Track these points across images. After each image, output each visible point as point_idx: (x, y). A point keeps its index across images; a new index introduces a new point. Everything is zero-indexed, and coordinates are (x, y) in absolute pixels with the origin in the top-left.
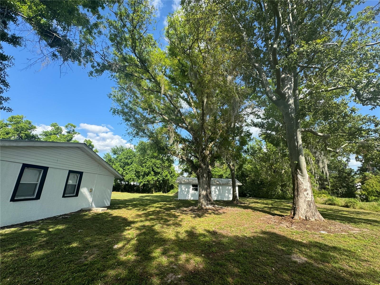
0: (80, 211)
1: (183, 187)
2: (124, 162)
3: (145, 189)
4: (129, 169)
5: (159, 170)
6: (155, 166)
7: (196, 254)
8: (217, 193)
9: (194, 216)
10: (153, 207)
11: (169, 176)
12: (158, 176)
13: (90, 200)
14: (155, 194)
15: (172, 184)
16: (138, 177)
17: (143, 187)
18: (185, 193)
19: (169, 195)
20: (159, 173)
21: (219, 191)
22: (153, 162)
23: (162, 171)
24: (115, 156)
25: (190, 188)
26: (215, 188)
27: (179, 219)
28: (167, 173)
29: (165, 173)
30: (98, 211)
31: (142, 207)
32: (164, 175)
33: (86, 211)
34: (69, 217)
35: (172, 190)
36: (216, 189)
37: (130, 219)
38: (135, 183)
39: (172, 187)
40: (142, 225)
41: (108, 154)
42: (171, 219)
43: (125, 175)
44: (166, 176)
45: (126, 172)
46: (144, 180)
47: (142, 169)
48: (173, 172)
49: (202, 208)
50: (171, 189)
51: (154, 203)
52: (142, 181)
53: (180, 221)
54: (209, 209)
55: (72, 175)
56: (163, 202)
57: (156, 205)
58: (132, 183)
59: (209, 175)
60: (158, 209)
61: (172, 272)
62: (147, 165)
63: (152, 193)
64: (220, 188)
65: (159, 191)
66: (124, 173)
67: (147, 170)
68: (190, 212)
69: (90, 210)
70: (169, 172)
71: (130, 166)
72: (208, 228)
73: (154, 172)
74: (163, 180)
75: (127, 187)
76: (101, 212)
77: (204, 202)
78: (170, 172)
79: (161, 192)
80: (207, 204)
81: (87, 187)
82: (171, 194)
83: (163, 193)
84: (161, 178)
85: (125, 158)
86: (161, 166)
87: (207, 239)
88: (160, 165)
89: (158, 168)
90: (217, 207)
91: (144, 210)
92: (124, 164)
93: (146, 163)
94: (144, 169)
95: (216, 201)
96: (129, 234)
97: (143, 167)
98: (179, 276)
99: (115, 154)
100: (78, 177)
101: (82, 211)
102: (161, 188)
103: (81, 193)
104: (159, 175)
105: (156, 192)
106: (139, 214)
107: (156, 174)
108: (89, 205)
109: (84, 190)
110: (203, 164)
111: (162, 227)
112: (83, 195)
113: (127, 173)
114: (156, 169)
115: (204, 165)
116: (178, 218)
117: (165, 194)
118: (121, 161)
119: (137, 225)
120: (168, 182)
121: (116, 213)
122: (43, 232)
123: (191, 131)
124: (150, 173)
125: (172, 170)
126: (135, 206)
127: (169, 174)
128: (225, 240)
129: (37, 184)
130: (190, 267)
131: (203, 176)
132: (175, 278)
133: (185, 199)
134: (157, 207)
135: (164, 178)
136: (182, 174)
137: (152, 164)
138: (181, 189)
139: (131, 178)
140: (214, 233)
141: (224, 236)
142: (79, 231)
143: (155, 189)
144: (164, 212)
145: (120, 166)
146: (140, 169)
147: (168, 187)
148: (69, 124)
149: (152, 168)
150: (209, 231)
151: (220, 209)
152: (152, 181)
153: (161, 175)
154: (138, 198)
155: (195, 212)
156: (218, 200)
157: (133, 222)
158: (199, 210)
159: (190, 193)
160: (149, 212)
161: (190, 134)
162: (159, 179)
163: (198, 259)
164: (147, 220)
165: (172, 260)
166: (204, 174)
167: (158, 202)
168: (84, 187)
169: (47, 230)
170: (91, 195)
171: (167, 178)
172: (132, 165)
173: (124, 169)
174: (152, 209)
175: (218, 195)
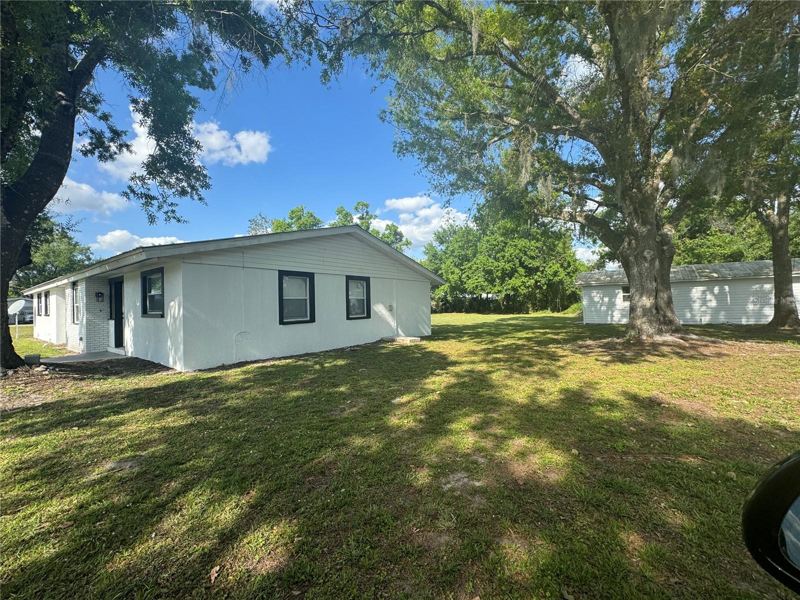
0: (380, 341)
1: (596, 296)
2: (459, 256)
3: (512, 304)
4: (471, 269)
5: (536, 263)
6: (526, 254)
7: (555, 445)
8: (713, 304)
9: (608, 358)
10: (514, 337)
11: (562, 274)
12: (536, 277)
13: (393, 324)
14: (533, 315)
15: (572, 291)
16: (492, 282)
17: (508, 302)
18: (604, 308)
19: (566, 316)
20: (537, 269)
21: (720, 298)
22: (519, 246)
23: (545, 265)
24: (443, 247)
25: (615, 296)
26: (704, 292)
27: (561, 364)
28: (556, 267)
29: (550, 267)
30: (405, 342)
31: (489, 338)
32: (549, 271)
33: (388, 342)
34: (360, 350)
35: (575, 305)
36: (708, 293)
37: (453, 358)
38: (490, 296)
39: (574, 298)
40: (469, 369)
41: (431, 245)
42: (540, 361)
43: (465, 280)
44: (555, 274)
45: (467, 274)
46: (505, 288)
47: (496, 264)
48: (572, 263)
49: (639, 342)
50: (572, 303)
51: (520, 331)
52: (500, 289)
53: (563, 368)
54: (665, 344)
55: (352, 284)
56: (544, 328)
57: (523, 334)
58: (484, 296)
59: (663, 251)
60: (520, 342)
61: (467, 470)
62: (506, 254)
63: (528, 313)
64: (722, 290)
65: (544, 308)
66: (464, 276)
67: (508, 267)
68: (600, 350)
69: (393, 340)
70: (562, 266)
71: (472, 263)
72: (635, 390)
73: (525, 267)
74: (550, 284)
75: (475, 303)
76: (409, 345)
77: (645, 327)
78: (565, 265)
79: (549, 311)
80: (660, 332)
81: (383, 303)
82: (570, 313)
83: (553, 312)
84: (543, 281)
85: (459, 247)
86: (540, 252)
87: (616, 415)
88: (537, 251)
89: (532, 258)
90: (693, 339)
91: (492, 342)
92: (459, 259)
93: (503, 250)
94: (502, 264)
95: (709, 325)
96: (434, 383)
97: (497, 259)
98: (477, 484)
99: (442, 243)
100: (363, 287)
101: (382, 341)
102: (547, 302)
103: (376, 313)
104: (539, 273)
105: (537, 310)
106: (475, 349)
107: (530, 271)
108: (394, 333)
109: (379, 308)
110: (638, 222)
111: (510, 377)
112: (379, 315)
113: (468, 276)
114: (528, 262)
115: (644, 223)
116: (559, 360)
117: (556, 315)
118: (455, 254)
119: (457, 369)
120: (563, 288)
121: (433, 346)
122: (317, 367)
123: (589, 135)
124: (516, 271)
125: (568, 259)
126: (478, 335)
127: (561, 270)
128: (677, 427)
129: (306, 300)
130: (520, 470)
131: (639, 257)
132: (464, 485)
133: (604, 322)
134: (520, 339)
135: (549, 280)
136: (600, 265)
137: (517, 251)
138: (591, 299)
139: (477, 286)
140: (650, 404)
141: (681, 415)
142: (360, 370)
143: (534, 305)
144: (530, 349)
145: (453, 264)
146: (492, 264)
147: (562, 299)
148: (359, 203)
149: (520, 261)
150: (634, 398)
151: (706, 346)
152: (522, 288)
153: (542, 272)
154: (493, 323)
155: (615, 349)
156: (713, 323)
157: (454, 363)
158: (627, 345)
159: (618, 307)
160: (498, 346)
161: (591, 145)
162: (539, 281)
163: (557, 457)
164: (484, 361)
165: (488, 444)
166: (643, 251)
167: (532, 328)
168: (378, 303)
169: (322, 365)
170: (393, 315)
171: (556, 279)
172: (475, 259)
173: (462, 270)
174: (507, 342)
175: (716, 311)
